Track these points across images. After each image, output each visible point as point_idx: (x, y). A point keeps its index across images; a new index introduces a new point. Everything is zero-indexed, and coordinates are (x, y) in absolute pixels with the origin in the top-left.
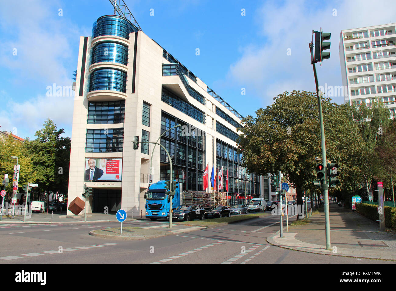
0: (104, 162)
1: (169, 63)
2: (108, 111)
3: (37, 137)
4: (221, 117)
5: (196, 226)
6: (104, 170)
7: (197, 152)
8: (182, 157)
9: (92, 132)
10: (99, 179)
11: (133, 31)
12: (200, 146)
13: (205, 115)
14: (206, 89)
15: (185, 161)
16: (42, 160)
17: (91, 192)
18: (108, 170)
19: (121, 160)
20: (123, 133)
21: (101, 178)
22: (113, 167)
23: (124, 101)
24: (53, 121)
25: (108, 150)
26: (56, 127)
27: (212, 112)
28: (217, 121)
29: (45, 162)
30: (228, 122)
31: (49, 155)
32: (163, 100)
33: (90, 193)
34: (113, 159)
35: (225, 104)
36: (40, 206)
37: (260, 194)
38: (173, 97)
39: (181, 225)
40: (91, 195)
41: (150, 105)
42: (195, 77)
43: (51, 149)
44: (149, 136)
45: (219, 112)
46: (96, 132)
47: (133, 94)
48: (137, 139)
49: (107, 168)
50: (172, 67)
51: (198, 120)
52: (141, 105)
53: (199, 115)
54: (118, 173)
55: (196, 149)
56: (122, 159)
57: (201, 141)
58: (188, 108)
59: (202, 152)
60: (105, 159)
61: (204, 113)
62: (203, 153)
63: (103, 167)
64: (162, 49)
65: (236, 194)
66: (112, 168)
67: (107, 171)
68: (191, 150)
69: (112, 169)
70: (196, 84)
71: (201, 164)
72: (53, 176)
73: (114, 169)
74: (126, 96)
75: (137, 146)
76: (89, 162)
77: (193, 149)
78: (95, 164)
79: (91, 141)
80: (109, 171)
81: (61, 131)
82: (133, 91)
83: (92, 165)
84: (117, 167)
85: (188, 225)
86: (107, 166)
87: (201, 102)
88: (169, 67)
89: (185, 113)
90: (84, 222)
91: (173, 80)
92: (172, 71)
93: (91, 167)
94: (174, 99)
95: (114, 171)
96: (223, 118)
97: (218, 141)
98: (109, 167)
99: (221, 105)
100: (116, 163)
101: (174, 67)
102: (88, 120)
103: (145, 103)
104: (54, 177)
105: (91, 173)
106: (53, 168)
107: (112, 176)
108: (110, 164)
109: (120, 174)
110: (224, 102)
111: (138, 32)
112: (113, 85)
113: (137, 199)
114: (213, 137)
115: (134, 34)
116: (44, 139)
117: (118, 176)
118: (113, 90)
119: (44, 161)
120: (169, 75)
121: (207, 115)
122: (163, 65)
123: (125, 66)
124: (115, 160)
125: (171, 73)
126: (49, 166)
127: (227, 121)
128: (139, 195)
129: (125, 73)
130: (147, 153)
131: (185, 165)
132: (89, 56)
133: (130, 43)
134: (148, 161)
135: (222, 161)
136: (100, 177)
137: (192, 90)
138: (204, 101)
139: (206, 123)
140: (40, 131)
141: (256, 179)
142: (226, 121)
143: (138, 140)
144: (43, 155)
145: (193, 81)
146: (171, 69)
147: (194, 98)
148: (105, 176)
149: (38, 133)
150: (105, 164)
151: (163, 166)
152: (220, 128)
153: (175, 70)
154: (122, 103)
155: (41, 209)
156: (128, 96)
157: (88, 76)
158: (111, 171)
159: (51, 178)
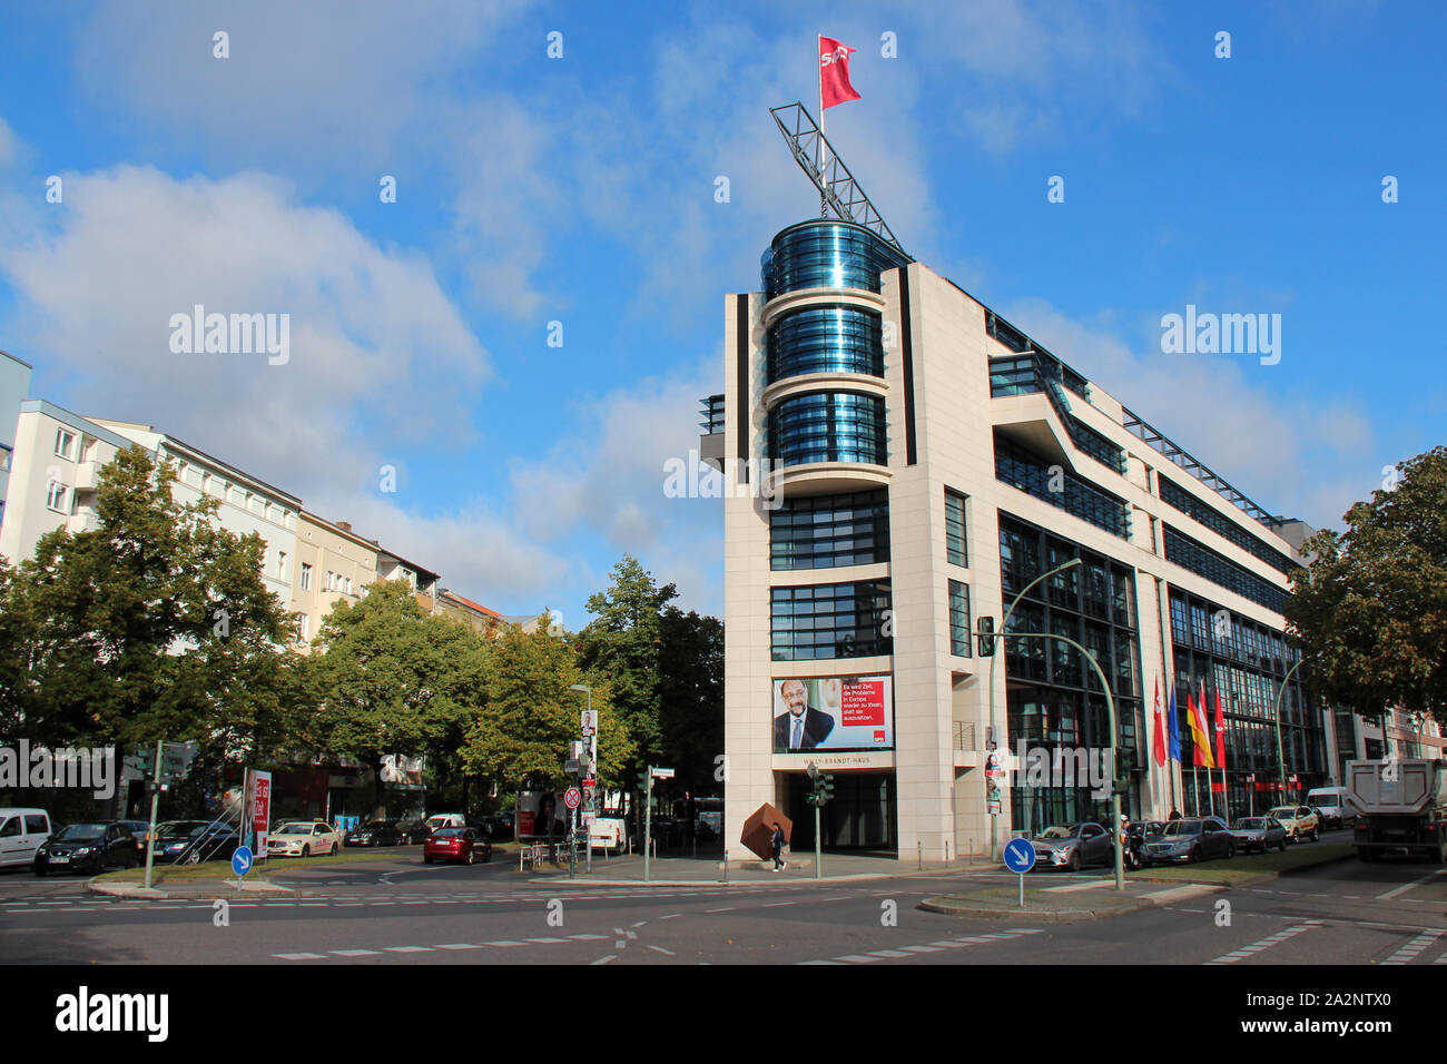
0: (834, 689)
1: (1005, 352)
2: (833, 525)
3: (596, 616)
4: (1177, 507)
5: (1190, 882)
6: (836, 714)
7: (1112, 638)
8: (1066, 657)
9: (787, 595)
10: (819, 746)
11: (889, 265)
12: (1120, 615)
13: (1129, 507)
14: (1122, 418)
15: (1078, 670)
16: (621, 689)
17: (831, 787)
18: (847, 715)
19: (887, 680)
20: (888, 595)
21: (826, 741)
22: (863, 705)
23: (884, 489)
24: (641, 564)
25: (841, 650)
26: (651, 581)
27: (1148, 495)
28: (1165, 525)
29: (629, 694)
30: (1201, 522)
31: (638, 670)
32: (1000, 475)
33: (829, 792)
34: (862, 680)
35: (1182, 459)
36: (614, 835)
37: (1327, 773)
38: (1027, 462)
39: (1137, 879)
40: (832, 796)
41: (963, 497)
42: (1083, 382)
43: (644, 652)
44: (968, 599)
45: (1171, 492)
46: (799, 594)
47: (913, 468)
48: (988, 624)
49: (843, 709)
50: (1020, 365)
51: (1105, 527)
52: (938, 501)
53: (1106, 510)
54: (883, 724)
55: (1107, 628)
56: (890, 677)
57: (1120, 600)
58: (1075, 491)
59: (1129, 635)
60: (837, 680)
61: (1124, 502)
62: (1129, 637)
63: (832, 705)
64: (982, 310)
65: (1245, 776)
66: (859, 708)
67: (846, 719)
68: (1092, 631)
69: (861, 712)
70: (1086, 404)
71: (1126, 675)
72: (658, 737)
73: (867, 712)
74: (890, 476)
75: (988, 646)
76: (786, 692)
77: (1098, 626)
78: (804, 698)
79: (786, 624)
80: (851, 718)
81: (668, 592)
82: (912, 459)
83: (794, 700)
84: (877, 705)
85: (1162, 881)
86: (843, 703)
87: (1110, 466)
88: (1010, 366)
89: (1066, 511)
90: (815, 880)
91: (1026, 408)
92: (1021, 378)
93: (791, 706)
94: (1031, 467)
95: (868, 718)
96: (1184, 511)
97: (1176, 593)
98: (850, 706)
99: (1171, 464)
100: (873, 693)
101: (1028, 364)
102: (772, 557)
103: (949, 492)
104: (662, 742)
105: (793, 726)
106: (657, 713)
107: (864, 734)
108: (855, 696)
109: (887, 727)
110: (1179, 451)
111: (909, 266)
112: (844, 443)
113: (949, 801)
114: (1158, 580)
115: (895, 272)
116: (617, 621)
117: (883, 732)
118: (846, 459)
119: (626, 692)
120: (1010, 394)
121: (1135, 507)
122: (992, 362)
123: (878, 380)
124: (868, 683)
125: (1018, 384)
126: (639, 707)
127: (1196, 519)
128: (953, 791)
129: (880, 400)
130: (965, 653)
131: (1079, 683)
132: (760, 354)
133: (886, 303)
134: (970, 678)
135: (1191, 661)
136: (822, 739)
137: (1081, 431)
138: (1120, 462)
139: (1131, 535)
140: (601, 595)
141: (1310, 718)
142: (1193, 521)
143: (991, 629)
144: (621, 672)
145: (1078, 394)
146: (1016, 372)
147: (1089, 454)
148: (839, 735)
149: (596, 603)
150: (838, 696)
151: (1018, 691)
152: (1179, 548)
153: (1031, 376)
154: (876, 496)
155: (619, 844)
156: (894, 475)
157: (762, 419)
158: (859, 718)
159: (653, 745)
